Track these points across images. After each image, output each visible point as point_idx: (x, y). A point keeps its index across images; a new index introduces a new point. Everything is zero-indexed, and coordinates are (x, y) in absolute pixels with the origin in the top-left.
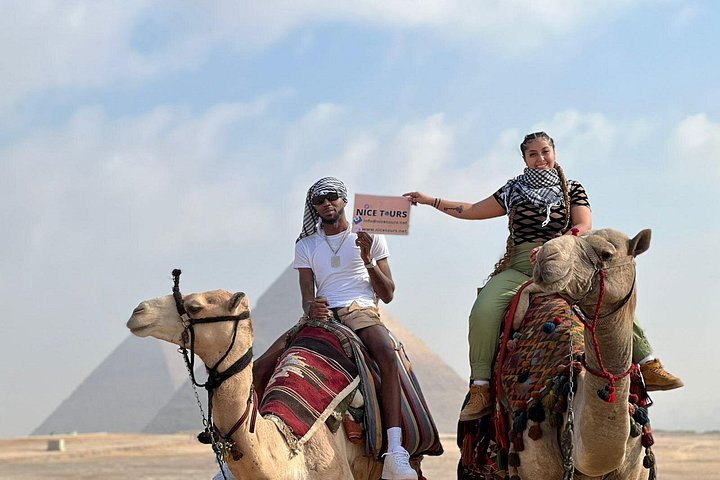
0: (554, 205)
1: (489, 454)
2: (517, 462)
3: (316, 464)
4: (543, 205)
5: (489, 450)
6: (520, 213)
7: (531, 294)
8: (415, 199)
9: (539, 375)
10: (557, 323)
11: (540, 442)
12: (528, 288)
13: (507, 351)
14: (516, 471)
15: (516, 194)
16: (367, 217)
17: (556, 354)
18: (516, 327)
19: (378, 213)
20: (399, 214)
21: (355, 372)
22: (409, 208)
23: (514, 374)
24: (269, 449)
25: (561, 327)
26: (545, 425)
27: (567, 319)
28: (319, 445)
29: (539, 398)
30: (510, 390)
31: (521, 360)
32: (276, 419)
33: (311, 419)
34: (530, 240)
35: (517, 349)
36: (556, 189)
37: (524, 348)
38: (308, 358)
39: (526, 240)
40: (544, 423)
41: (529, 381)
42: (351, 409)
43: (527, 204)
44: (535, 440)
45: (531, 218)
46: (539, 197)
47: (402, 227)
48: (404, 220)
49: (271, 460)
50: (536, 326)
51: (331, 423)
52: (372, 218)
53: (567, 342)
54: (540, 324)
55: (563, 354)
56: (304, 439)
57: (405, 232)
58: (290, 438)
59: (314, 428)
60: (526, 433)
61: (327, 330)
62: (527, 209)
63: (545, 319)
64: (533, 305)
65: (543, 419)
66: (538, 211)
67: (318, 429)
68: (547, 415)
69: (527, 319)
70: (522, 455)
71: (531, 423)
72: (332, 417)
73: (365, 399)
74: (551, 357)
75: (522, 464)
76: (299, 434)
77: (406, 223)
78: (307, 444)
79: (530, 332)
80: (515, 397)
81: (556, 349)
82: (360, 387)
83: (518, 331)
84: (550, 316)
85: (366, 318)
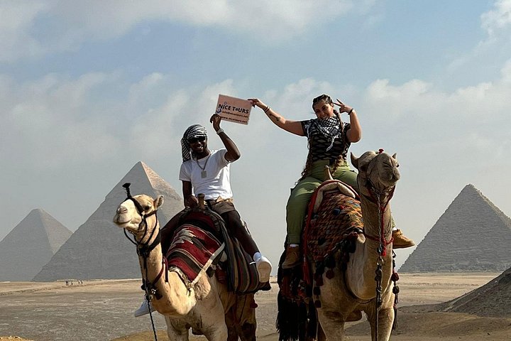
0: (336, 137)
1: (300, 288)
2: (318, 292)
3: (201, 296)
4: (330, 136)
5: (299, 286)
6: (316, 141)
7: (324, 192)
8: (255, 102)
9: (331, 240)
10: (341, 209)
11: (332, 280)
12: (322, 188)
13: (310, 226)
14: (318, 297)
15: (314, 128)
16: (224, 110)
17: (341, 228)
18: (315, 212)
19: (232, 108)
20: (244, 110)
21: (222, 240)
22: (250, 108)
23: (316, 240)
24: (175, 290)
25: (343, 211)
26: (336, 269)
27: (347, 206)
28: (203, 284)
29: (331, 254)
30: (313, 250)
31: (319, 231)
32: (178, 270)
33: (198, 270)
34: (322, 159)
35: (317, 224)
36: (337, 127)
37: (321, 224)
38: (195, 232)
39: (319, 158)
40: (335, 269)
41: (325, 244)
42: (220, 263)
43: (321, 135)
44: (330, 279)
45: (323, 144)
46: (328, 132)
47: (244, 119)
48: (246, 115)
49: (177, 297)
50: (328, 211)
51: (209, 272)
52: (227, 111)
53: (348, 220)
54: (330, 210)
55: (345, 228)
56: (194, 282)
57: (246, 122)
58: (187, 281)
59: (200, 275)
60: (324, 276)
61: (205, 214)
62: (320, 139)
63: (333, 207)
64: (325, 198)
65: (335, 266)
66: (327, 140)
67: (202, 276)
68: (337, 264)
69: (321, 207)
70: (321, 288)
71: (327, 269)
72: (210, 268)
73: (228, 257)
74: (339, 229)
75: (322, 293)
76: (191, 279)
77: (247, 117)
78: (195, 285)
79: (324, 215)
80: (316, 254)
81: (341, 225)
82: (225, 249)
83: (317, 214)
84: (337, 205)
85: (227, 206)
